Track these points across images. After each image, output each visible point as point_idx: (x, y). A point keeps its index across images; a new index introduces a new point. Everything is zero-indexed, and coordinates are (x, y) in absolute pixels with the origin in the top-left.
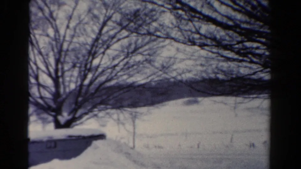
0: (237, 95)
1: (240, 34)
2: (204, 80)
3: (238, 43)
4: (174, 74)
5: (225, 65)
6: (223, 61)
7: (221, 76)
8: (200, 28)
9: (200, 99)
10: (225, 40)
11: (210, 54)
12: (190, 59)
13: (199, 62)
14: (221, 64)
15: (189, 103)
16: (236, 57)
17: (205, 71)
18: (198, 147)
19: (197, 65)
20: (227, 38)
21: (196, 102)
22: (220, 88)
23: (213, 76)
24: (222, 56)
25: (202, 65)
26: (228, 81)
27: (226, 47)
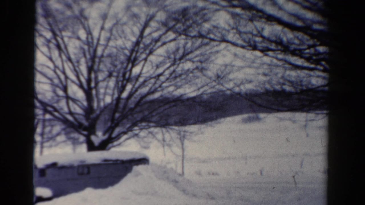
0: (308, 111)
1: (312, 37)
2: (267, 92)
3: (309, 47)
4: (231, 85)
5: (293, 74)
6: (291, 69)
7: (288, 88)
8: (263, 29)
9: (262, 115)
10: (293, 43)
11: (275, 61)
12: (250, 67)
13: (261, 71)
14: (288, 72)
15: (249, 120)
16: (306, 64)
17: (269, 82)
18: (261, 173)
19: (259, 74)
20: (297, 41)
21: (258, 119)
22: (286, 103)
23: (278, 87)
24: (290, 63)
25: (265, 75)
26: (296, 93)
27: (294, 53)
